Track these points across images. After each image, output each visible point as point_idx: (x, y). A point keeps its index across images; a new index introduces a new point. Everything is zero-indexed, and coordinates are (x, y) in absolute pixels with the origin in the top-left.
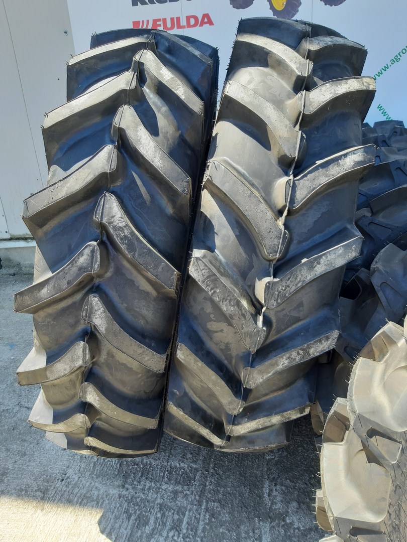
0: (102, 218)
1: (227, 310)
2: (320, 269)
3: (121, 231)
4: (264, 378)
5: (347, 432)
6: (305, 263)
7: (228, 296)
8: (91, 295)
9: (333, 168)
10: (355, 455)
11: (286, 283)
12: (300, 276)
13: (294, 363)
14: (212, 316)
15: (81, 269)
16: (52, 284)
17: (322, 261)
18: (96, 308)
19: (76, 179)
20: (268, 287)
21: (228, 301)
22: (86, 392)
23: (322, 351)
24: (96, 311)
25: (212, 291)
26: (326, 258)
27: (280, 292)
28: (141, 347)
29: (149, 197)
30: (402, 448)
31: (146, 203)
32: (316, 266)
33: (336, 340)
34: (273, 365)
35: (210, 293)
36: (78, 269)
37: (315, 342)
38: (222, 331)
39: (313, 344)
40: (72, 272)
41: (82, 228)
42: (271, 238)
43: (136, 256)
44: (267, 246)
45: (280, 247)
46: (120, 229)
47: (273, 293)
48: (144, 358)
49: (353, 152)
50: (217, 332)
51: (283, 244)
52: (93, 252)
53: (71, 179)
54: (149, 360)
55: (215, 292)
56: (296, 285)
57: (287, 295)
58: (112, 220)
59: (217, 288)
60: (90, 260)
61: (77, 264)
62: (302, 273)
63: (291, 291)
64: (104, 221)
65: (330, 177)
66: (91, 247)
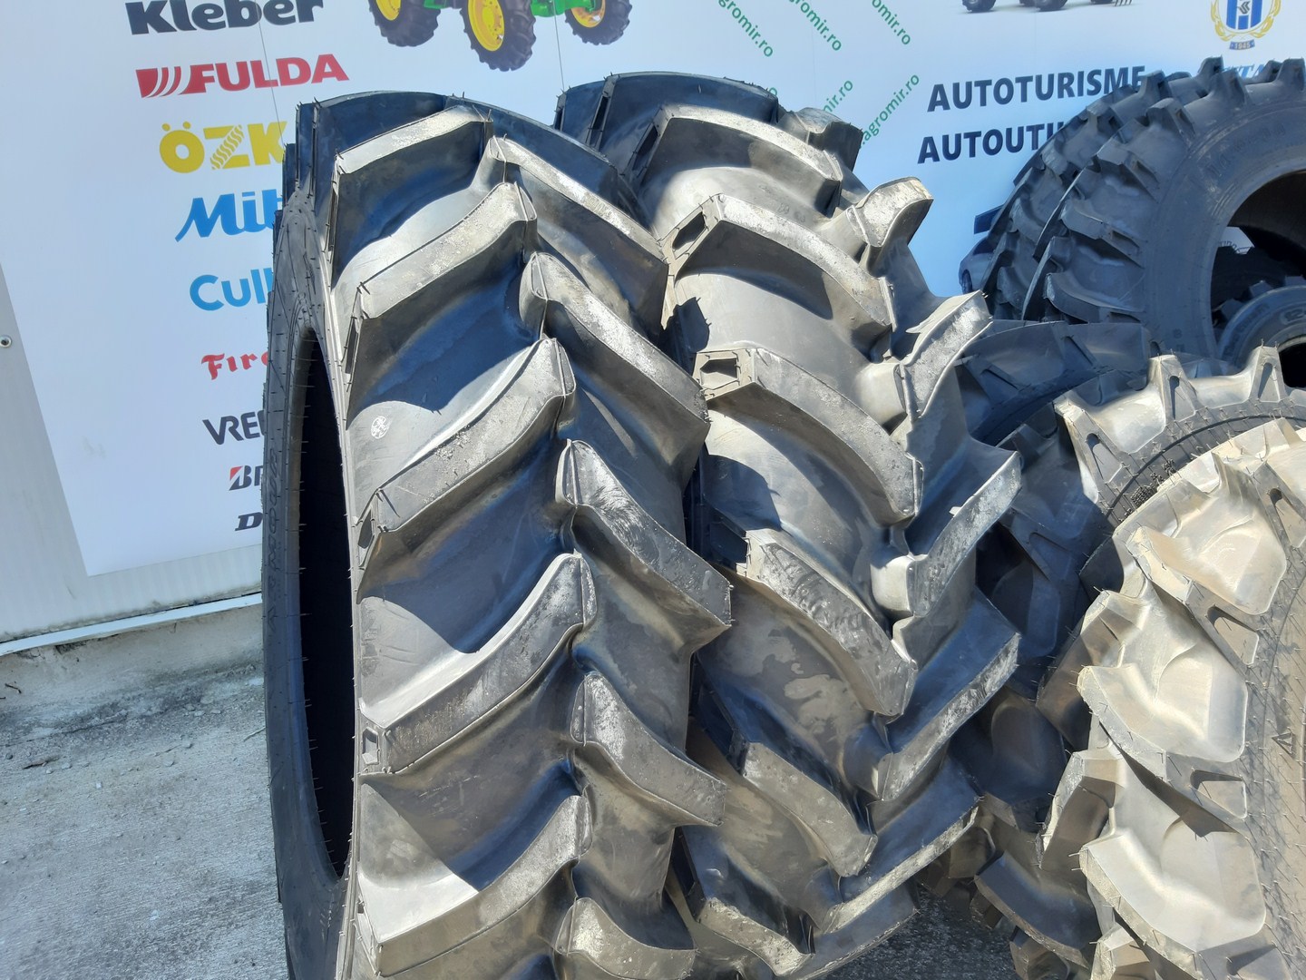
0: (580, 497)
1: (846, 642)
2: (982, 523)
3: (622, 518)
4: (917, 768)
5: (1112, 811)
6: (960, 517)
7: (845, 611)
8: (588, 677)
9: (949, 338)
10: (1166, 836)
11: (938, 559)
12: (956, 542)
13: (964, 719)
14: (795, 667)
15: (557, 621)
16: (493, 673)
17: (982, 506)
18: (601, 704)
19: (501, 422)
20: (913, 575)
21: (846, 621)
22: (576, 927)
23: (1000, 681)
24: (601, 711)
25: (814, 609)
26: (986, 499)
27: (931, 580)
28: (691, 773)
29: (631, 441)
30: (1247, 787)
31: (629, 454)
32: (974, 517)
33: (1016, 654)
34: (931, 735)
35: (810, 614)
36: (550, 623)
37: (992, 665)
38: (817, 695)
39: (989, 670)
40: (538, 633)
41: (518, 530)
42: (899, 479)
43: (661, 564)
44: (896, 496)
45: (915, 492)
46: (620, 513)
47: (922, 585)
48: (696, 796)
49: (964, 307)
50: (807, 699)
51: (919, 486)
52: (577, 575)
53: (491, 422)
54: (703, 800)
55: (819, 609)
56: (954, 559)
57: (943, 583)
58: (601, 497)
59: (821, 598)
60: (575, 597)
61: (547, 612)
62: (959, 535)
63: (948, 573)
64: (586, 503)
65: (951, 355)
66: (572, 566)
